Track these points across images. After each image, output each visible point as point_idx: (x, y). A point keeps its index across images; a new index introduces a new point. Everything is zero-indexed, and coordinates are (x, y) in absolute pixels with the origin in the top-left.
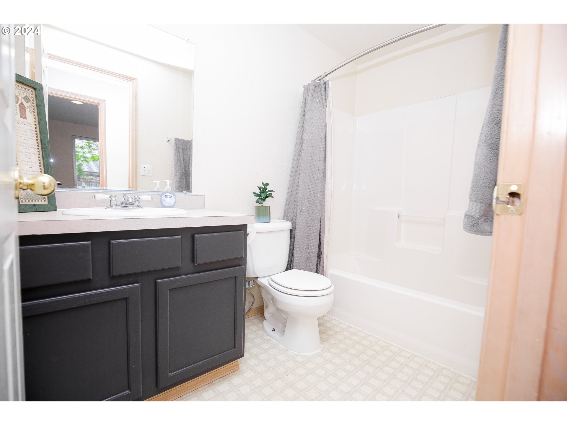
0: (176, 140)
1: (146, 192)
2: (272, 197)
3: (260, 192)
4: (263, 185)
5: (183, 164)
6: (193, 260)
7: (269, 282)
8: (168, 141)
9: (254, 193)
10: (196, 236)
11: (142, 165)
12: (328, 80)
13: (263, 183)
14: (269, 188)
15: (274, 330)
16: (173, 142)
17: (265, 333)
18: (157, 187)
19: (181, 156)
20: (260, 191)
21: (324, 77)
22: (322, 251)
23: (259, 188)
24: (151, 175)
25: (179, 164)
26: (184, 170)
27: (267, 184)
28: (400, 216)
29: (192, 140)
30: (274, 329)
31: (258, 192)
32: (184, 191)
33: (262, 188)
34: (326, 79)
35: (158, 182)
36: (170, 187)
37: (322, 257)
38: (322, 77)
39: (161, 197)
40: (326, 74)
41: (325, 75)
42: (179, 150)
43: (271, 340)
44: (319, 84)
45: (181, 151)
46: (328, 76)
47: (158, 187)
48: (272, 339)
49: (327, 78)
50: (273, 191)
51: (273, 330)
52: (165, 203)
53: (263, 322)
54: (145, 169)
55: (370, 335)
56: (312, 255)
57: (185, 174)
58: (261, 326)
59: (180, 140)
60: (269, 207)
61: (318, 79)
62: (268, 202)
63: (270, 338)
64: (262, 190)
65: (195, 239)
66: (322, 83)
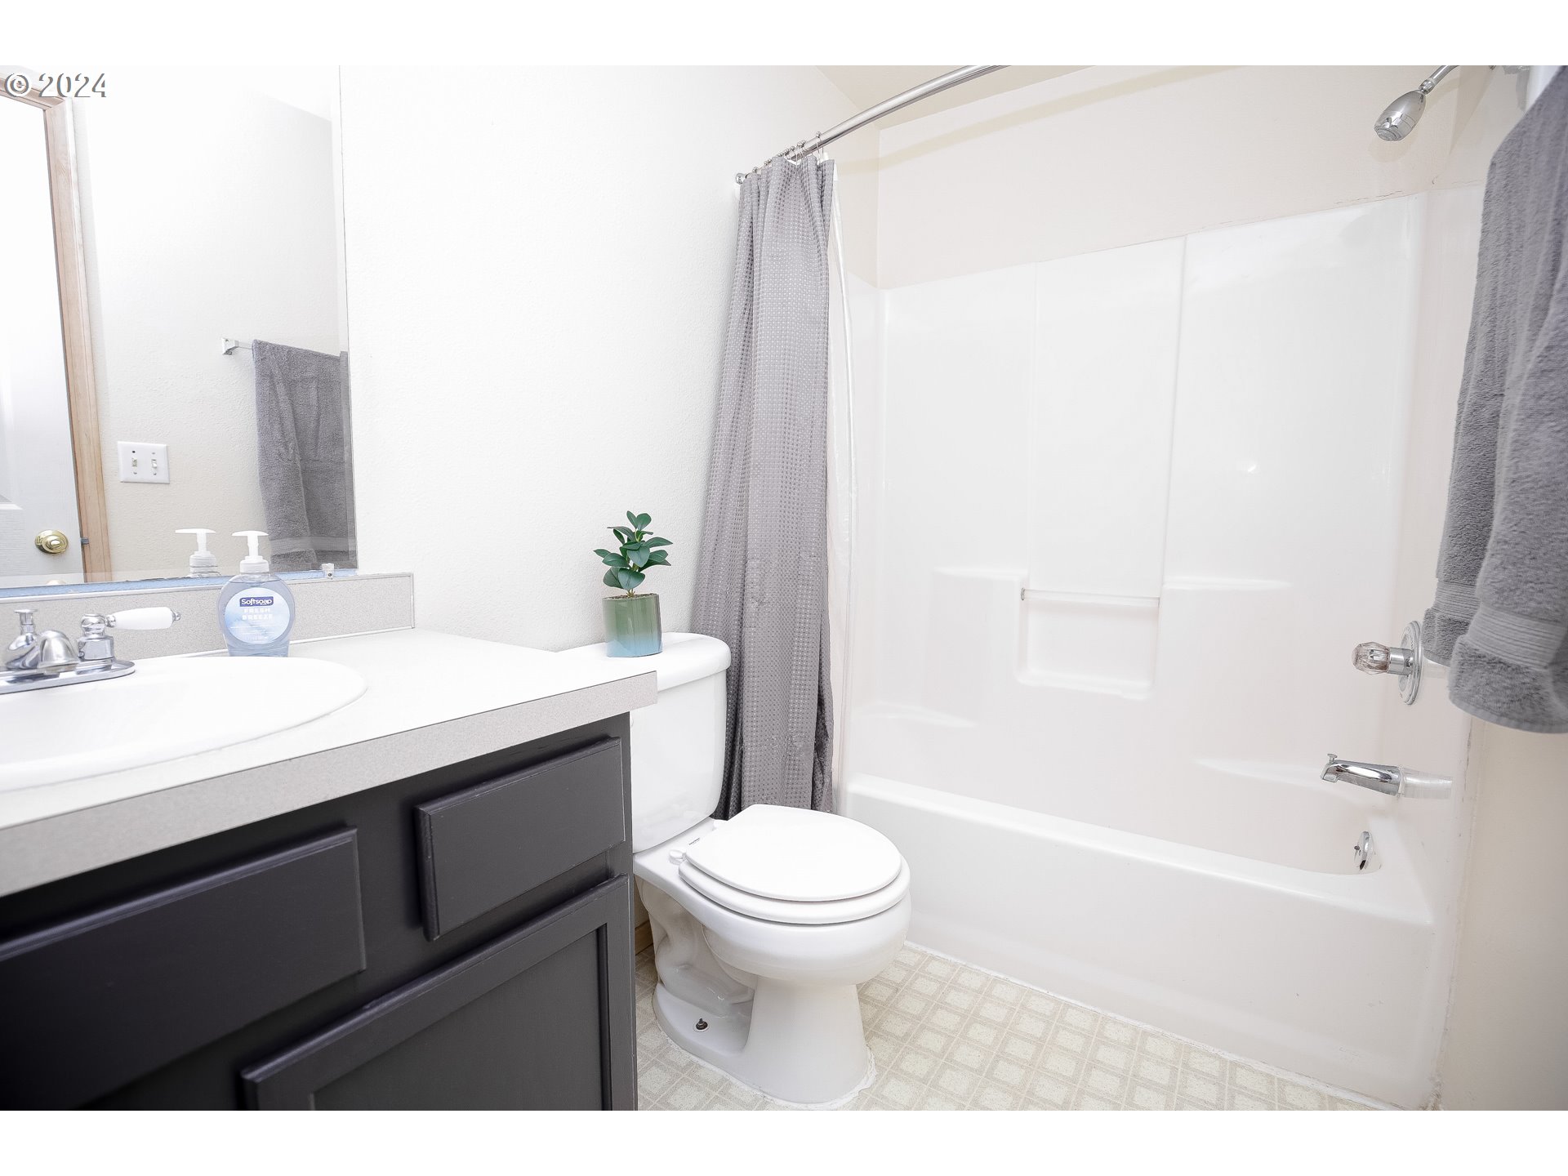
0: (261, 348)
1: (148, 583)
2: (666, 563)
3: (621, 548)
4: (631, 520)
5: (292, 435)
6: (419, 910)
7: (680, 872)
8: (229, 352)
9: (600, 552)
10: (427, 809)
11: (119, 442)
12: (826, 158)
13: (630, 515)
14: (654, 530)
15: (702, 1025)
16: (248, 356)
17: (670, 1040)
18: (196, 554)
19: (285, 406)
20: (621, 545)
21: (814, 148)
22: (828, 728)
23: (617, 533)
24: (168, 482)
25: (277, 435)
26: (298, 458)
27: (645, 519)
28: (1025, 592)
29: (345, 355)
30: (701, 1021)
31: (615, 547)
32: (324, 565)
33: (627, 531)
34: (823, 156)
35: (201, 533)
36: (260, 558)
37: (828, 745)
38: (807, 147)
39: (223, 603)
40: (823, 138)
41: (818, 140)
42: (273, 387)
43: (700, 1066)
44: (799, 169)
45: (281, 389)
46: (827, 147)
47: (202, 553)
48: (701, 1062)
49: (825, 154)
50: (669, 543)
51: (699, 1027)
52: (241, 632)
53: (654, 990)
54: (135, 457)
55: (996, 980)
56: (800, 745)
57: (304, 471)
58: (650, 1010)
59: (275, 349)
60: (657, 597)
61: (792, 154)
62: (654, 581)
63: (693, 1057)
64: (625, 537)
65: (425, 825)
66: (812, 168)
